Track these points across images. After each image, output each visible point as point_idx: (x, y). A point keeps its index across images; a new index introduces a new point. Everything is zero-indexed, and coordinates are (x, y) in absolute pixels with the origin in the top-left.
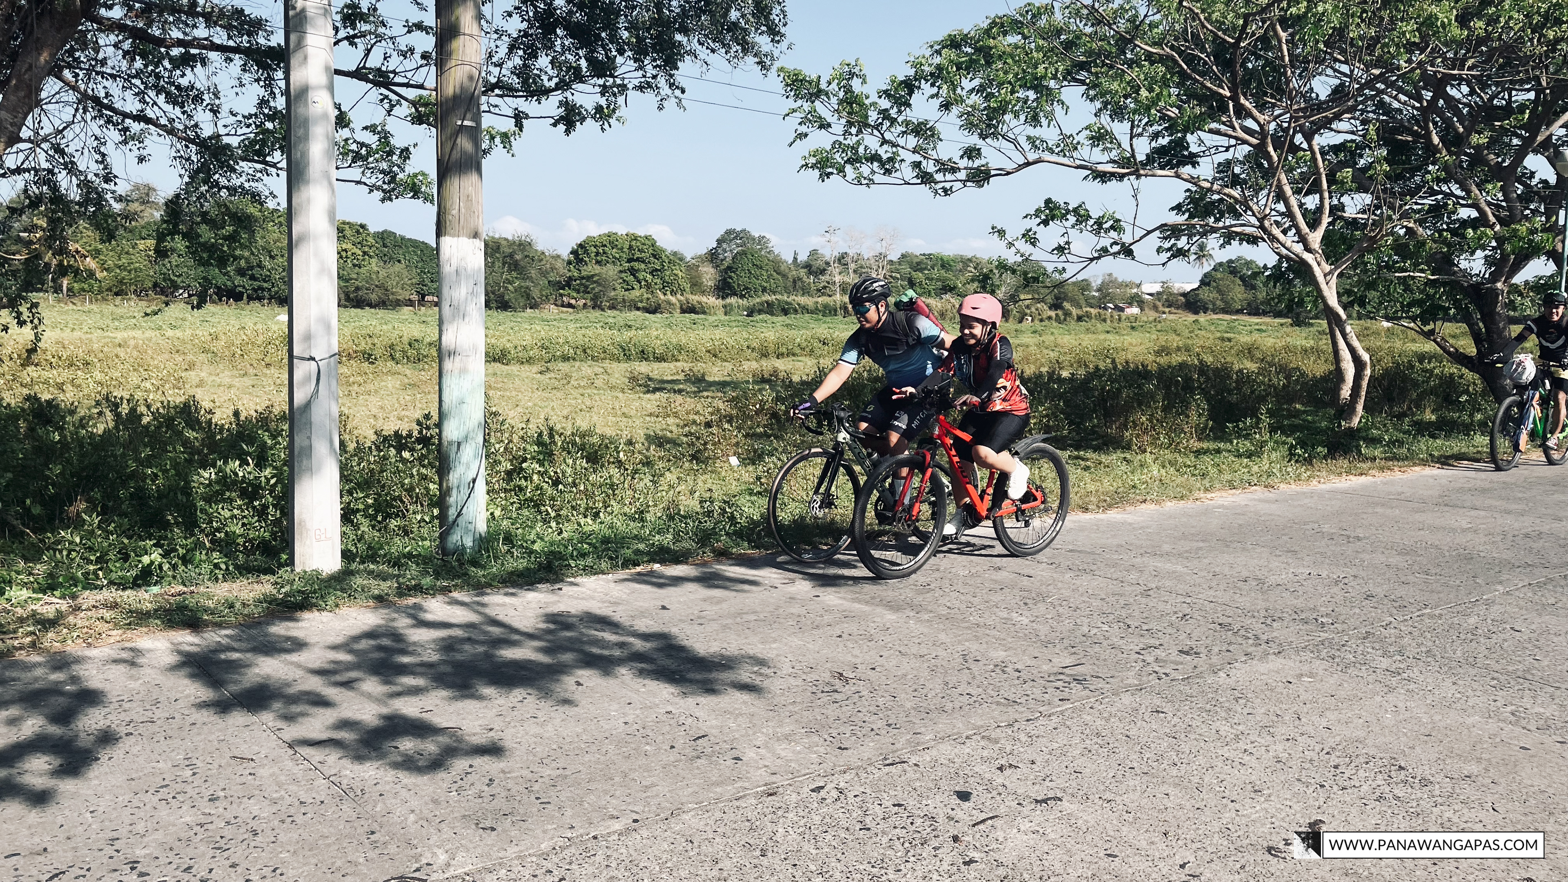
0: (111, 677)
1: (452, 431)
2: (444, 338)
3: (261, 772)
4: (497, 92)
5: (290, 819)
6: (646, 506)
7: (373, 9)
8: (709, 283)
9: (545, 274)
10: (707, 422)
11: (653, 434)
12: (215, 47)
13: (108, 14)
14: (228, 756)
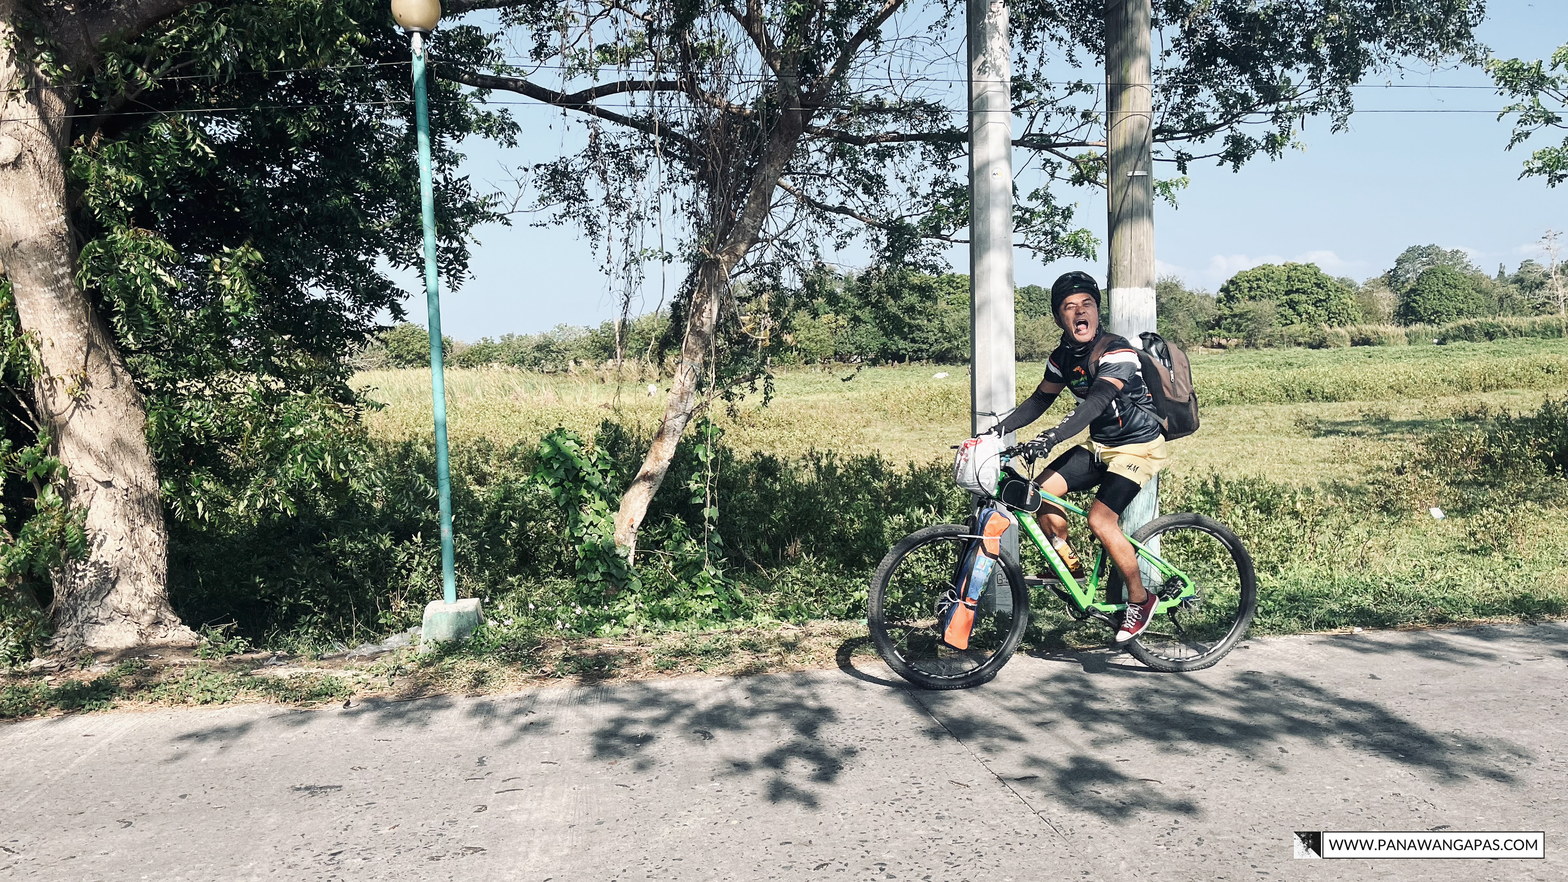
0: (842, 696)
3: (977, 798)
4: (1158, 137)
5: (1009, 847)
6: (1331, 562)
7: (1037, 76)
8: (1387, 310)
9: (1193, 315)
10: (1397, 469)
11: (1329, 482)
12: (901, 138)
13: (820, 123)
14: (947, 779)
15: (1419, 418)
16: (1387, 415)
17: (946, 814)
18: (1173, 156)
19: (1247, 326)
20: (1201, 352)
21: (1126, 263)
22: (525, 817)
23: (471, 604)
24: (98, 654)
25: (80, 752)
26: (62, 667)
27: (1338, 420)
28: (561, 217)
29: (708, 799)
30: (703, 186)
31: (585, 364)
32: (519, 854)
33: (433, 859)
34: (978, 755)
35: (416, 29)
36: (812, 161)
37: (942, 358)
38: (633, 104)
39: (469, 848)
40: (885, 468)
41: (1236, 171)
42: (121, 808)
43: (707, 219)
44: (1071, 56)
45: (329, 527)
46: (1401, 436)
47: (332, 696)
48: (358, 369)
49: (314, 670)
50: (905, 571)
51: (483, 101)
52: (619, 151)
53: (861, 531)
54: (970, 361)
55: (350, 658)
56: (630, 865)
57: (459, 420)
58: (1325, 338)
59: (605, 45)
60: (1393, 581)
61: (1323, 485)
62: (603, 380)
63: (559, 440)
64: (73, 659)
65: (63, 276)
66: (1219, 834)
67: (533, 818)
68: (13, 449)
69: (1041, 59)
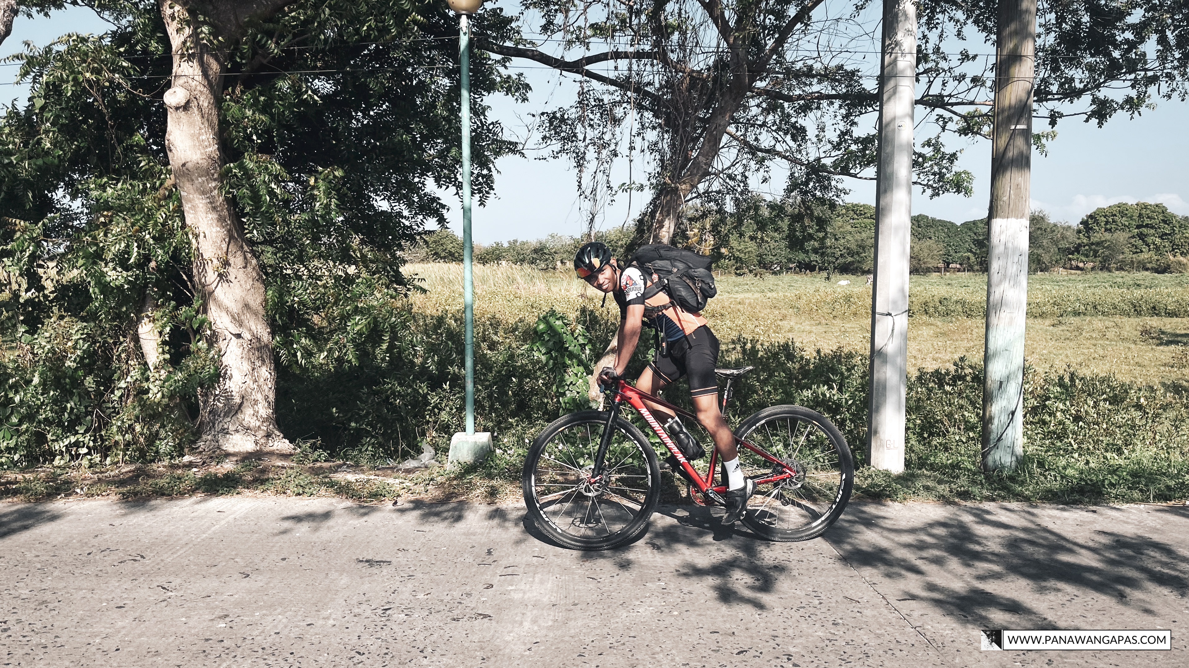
1: (995, 372)
3: (866, 612)
4: (1037, 98)
5: (891, 652)
6: (1169, 447)
7: (936, 50)
9: (1055, 242)
11: (1169, 383)
14: (841, 596)
17: (841, 621)
18: (1047, 114)
19: (1103, 253)
20: (1061, 273)
21: (1005, 199)
22: (521, 595)
23: (484, 437)
24: (228, 455)
25: (215, 523)
26: (204, 463)
27: (1178, 332)
28: (557, 153)
29: (656, 594)
30: (667, 132)
32: (516, 622)
33: (454, 619)
34: (867, 579)
35: (464, 12)
36: (750, 114)
37: (845, 269)
38: (616, 69)
39: (481, 614)
40: (797, 353)
41: (1100, 127)
42: (242, 564)
43: (669, 156)
45: (384, 375)
47: (384, 496)
48: (407, 261)
49: (372, 477)
52: (604, 104)
54: (874, 271)
55: (398, 471)
56: (597, 637)
57: (477, 301)
58: (1169, 265)
59: (597, 24)
61: (1164, 384)
63: (552, 320)
64: (211, 457)
65: (215, 188)
66: (1066, 658)
67: (526, 597)
68: (176, 308)
69: (941, 36)
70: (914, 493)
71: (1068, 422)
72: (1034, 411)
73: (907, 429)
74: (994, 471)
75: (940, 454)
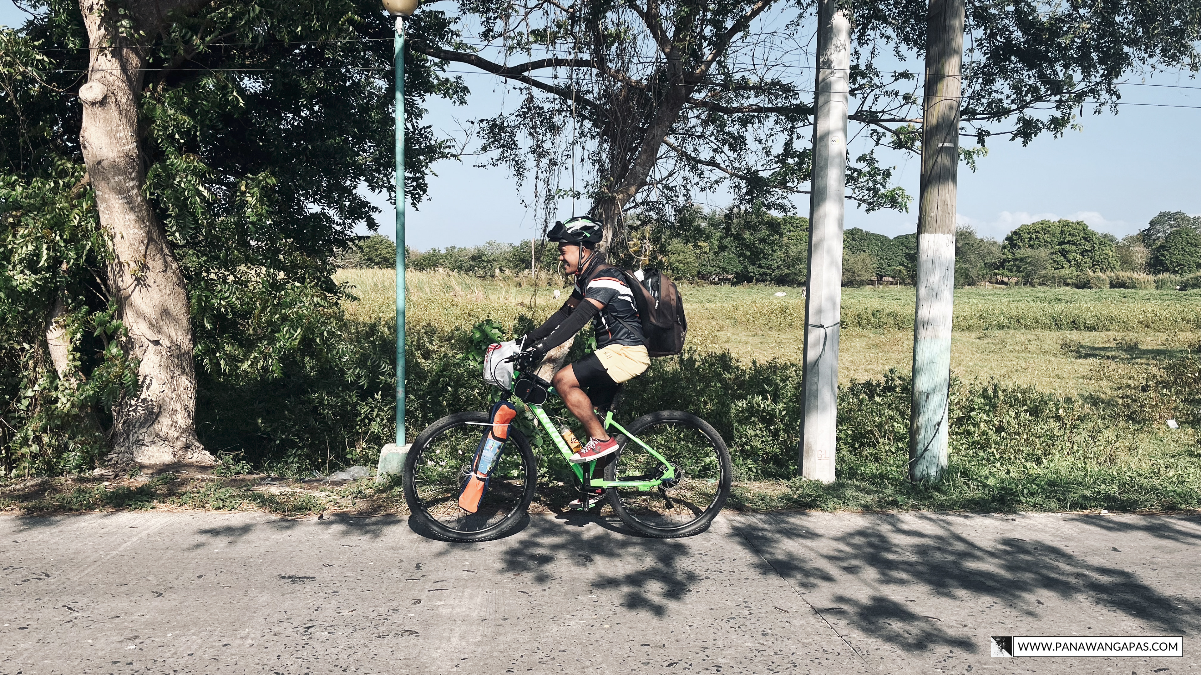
1: (922, 384)
2: (920, 312)
3: (794, 622)
4: (964, 117)
5: (817, 661)
6: (1086, 457)
7: (869, 66)
8: (1140, 261)
9: (982, 258)
10: (1143, 387)
11: (1086, 395)
12: (760, 110)
13: (698, 96)
14: (771, 605)
15: (1162, 348)
16: (1136, 344)
17: (770, 632)
18: (974, 132)
19: (1026, 268)
20: (986, 287)
21: (933, 214)
22: (449, 610)
24: (142, 467)
25: (126, 539)
26: (116, 476)
27: (1096, 346)
28: (497, 160)
29: (587, 607)
30: (606, 141)
31: (507, 272)
32: (443, 638)
33: (379, 637)
34: (797, 588)
35: (399, 14)
36: (689, 125)
37: (782, 281)
38: (556, 77)
39: (407, 631)
40: (733, 363)
41: (1025, 146)
42: (155, 582)
43: (607, 166)
44: (898, 52)
45: (312, 384)
46: (1147, 362)
47: (310, 510)
48: (339, 267)
49: (298, 490)
50: (746, 444)
51: (444, 70)
52: (544, 112)
53: (712, 410)
54: (806, 284)
55: (324, 483)
56: (527, 652)
58: (1089, 281)
59: (538, 30)
60: (1135, 474)
61: (1082, 396)
62: (520, 285)
63: (487, 328)
64: (125, 470)
65: (133, 188)
66: (985, 664)
67: (455, 612)
68: (89, 313)
69: (872, 53)
70: (844, 503)
71: (990, 432)
72: (959, 421)
73: (838, 439)
74: (921, 480)
75: (870, 464)
